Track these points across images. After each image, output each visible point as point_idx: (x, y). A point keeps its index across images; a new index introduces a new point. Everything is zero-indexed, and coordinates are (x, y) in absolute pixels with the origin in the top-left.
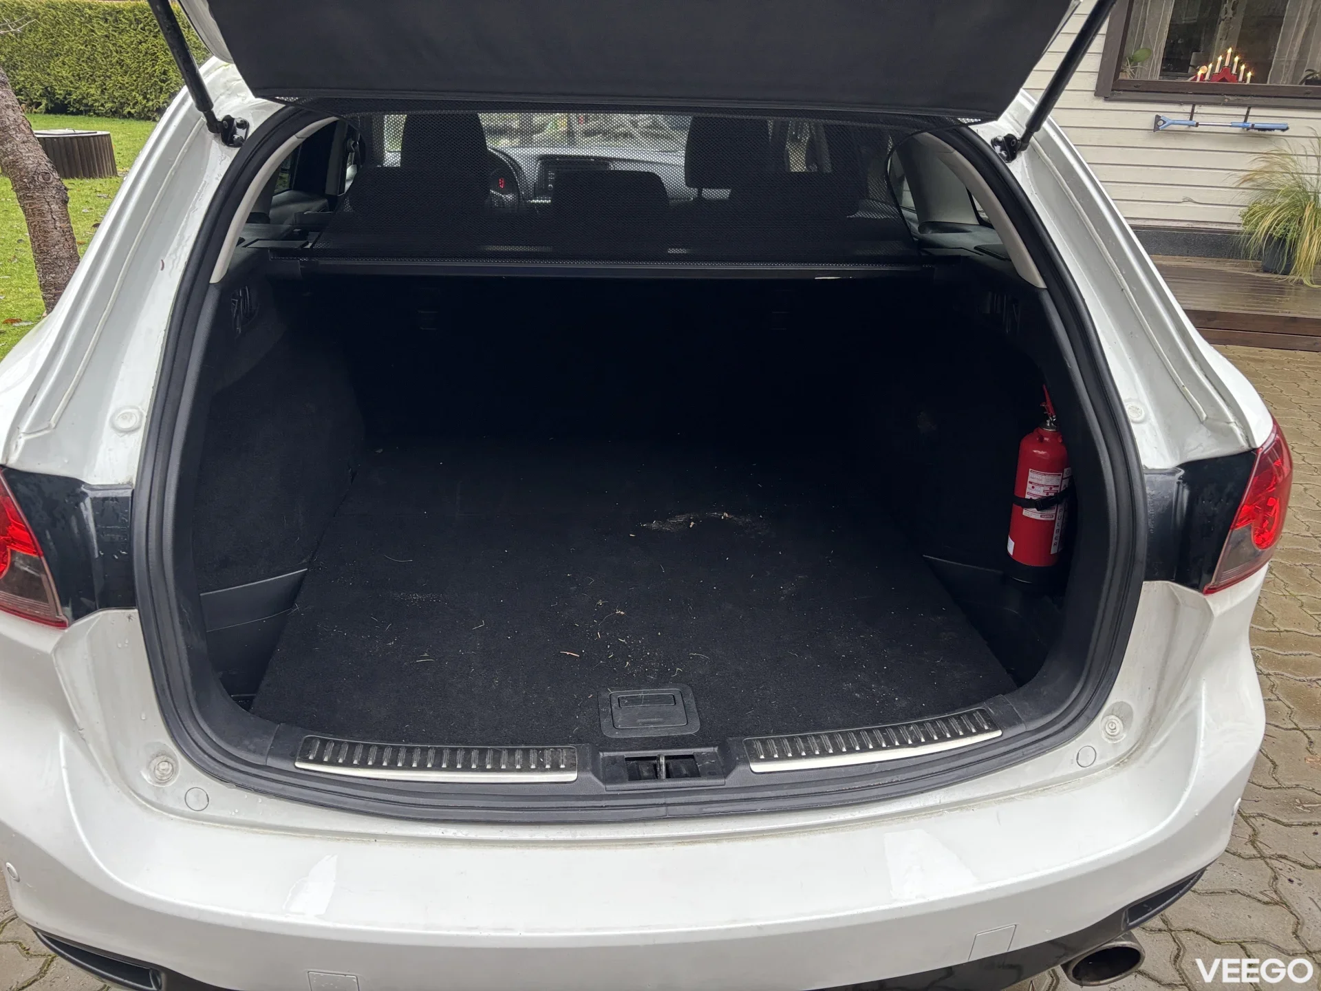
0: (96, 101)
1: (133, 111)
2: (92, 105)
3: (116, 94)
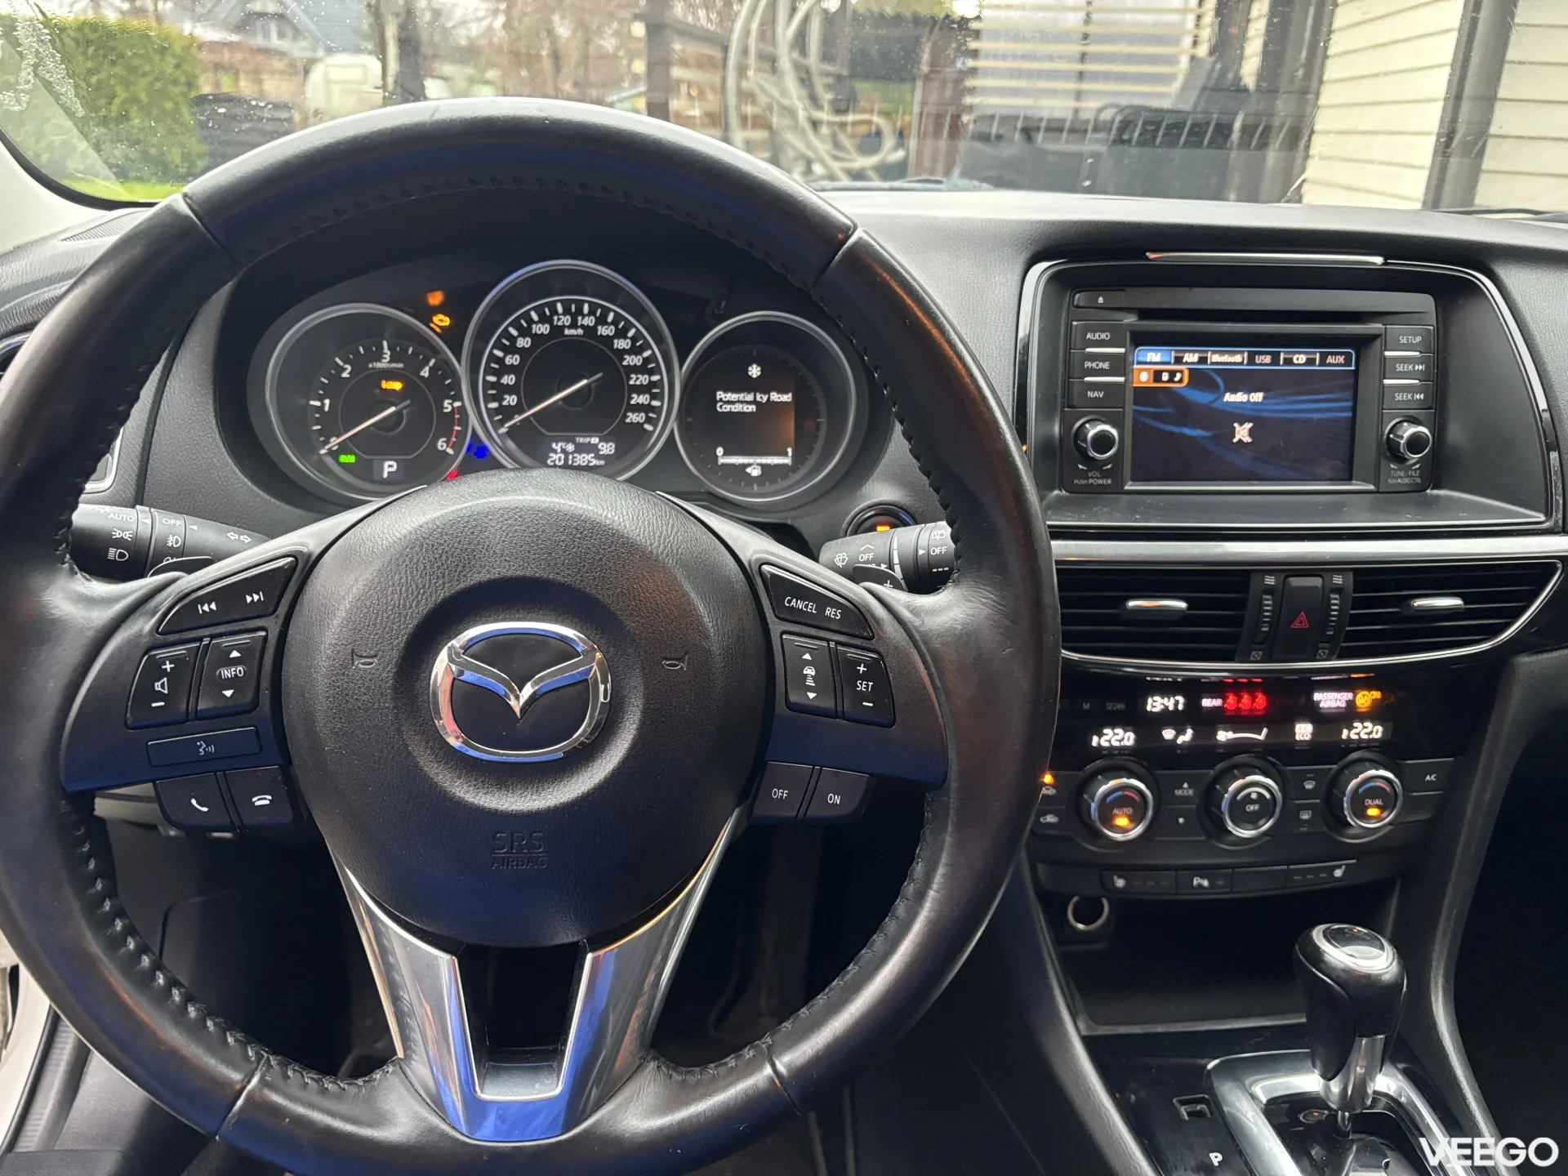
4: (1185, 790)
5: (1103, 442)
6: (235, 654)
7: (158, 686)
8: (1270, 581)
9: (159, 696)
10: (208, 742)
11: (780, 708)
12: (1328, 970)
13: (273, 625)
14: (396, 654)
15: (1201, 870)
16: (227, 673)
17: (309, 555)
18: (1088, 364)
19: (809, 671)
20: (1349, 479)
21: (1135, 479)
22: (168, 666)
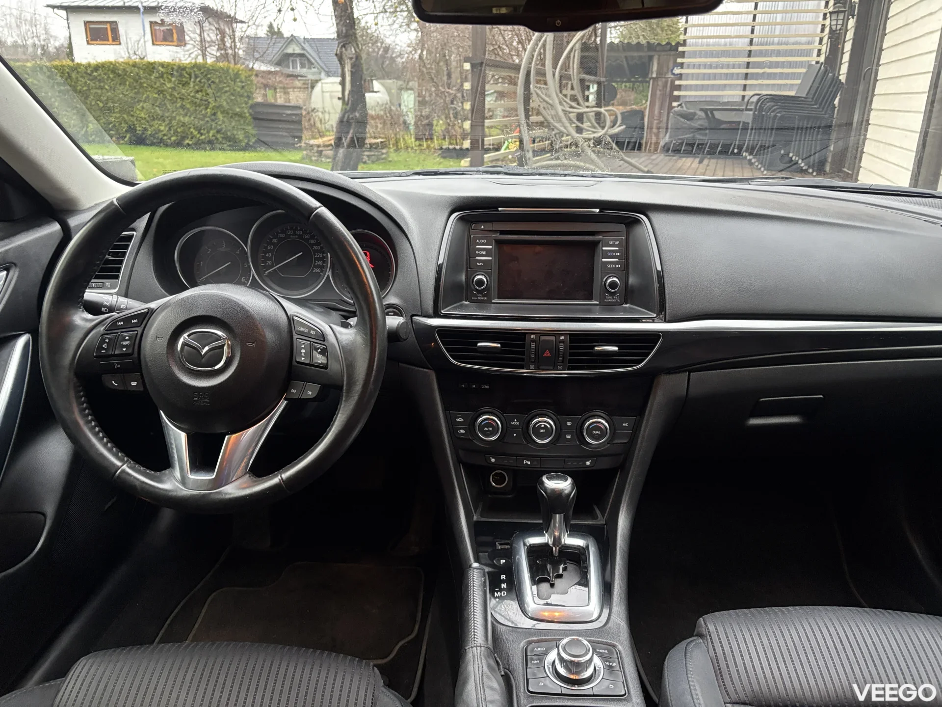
0: (165, 135)
1: (190, 143)
2: (162, 139)
3: (179, 130)
4: (515, 423)
5: (480, 283)
6: (127, 338)
7: (104, 346)
8: (533, 337)
9: (104, 349)
10: (118, 364)
11: (294, 363)
12: (545, 490)
13: (140, 330)
14: (168, 337)
15: (528, 457)
16: (124, 343)
17: (153, 309)
18: (477, 252)
19: (303, 351)
20: (591, 299)
21: (499, 298)
22: (107, 340)
